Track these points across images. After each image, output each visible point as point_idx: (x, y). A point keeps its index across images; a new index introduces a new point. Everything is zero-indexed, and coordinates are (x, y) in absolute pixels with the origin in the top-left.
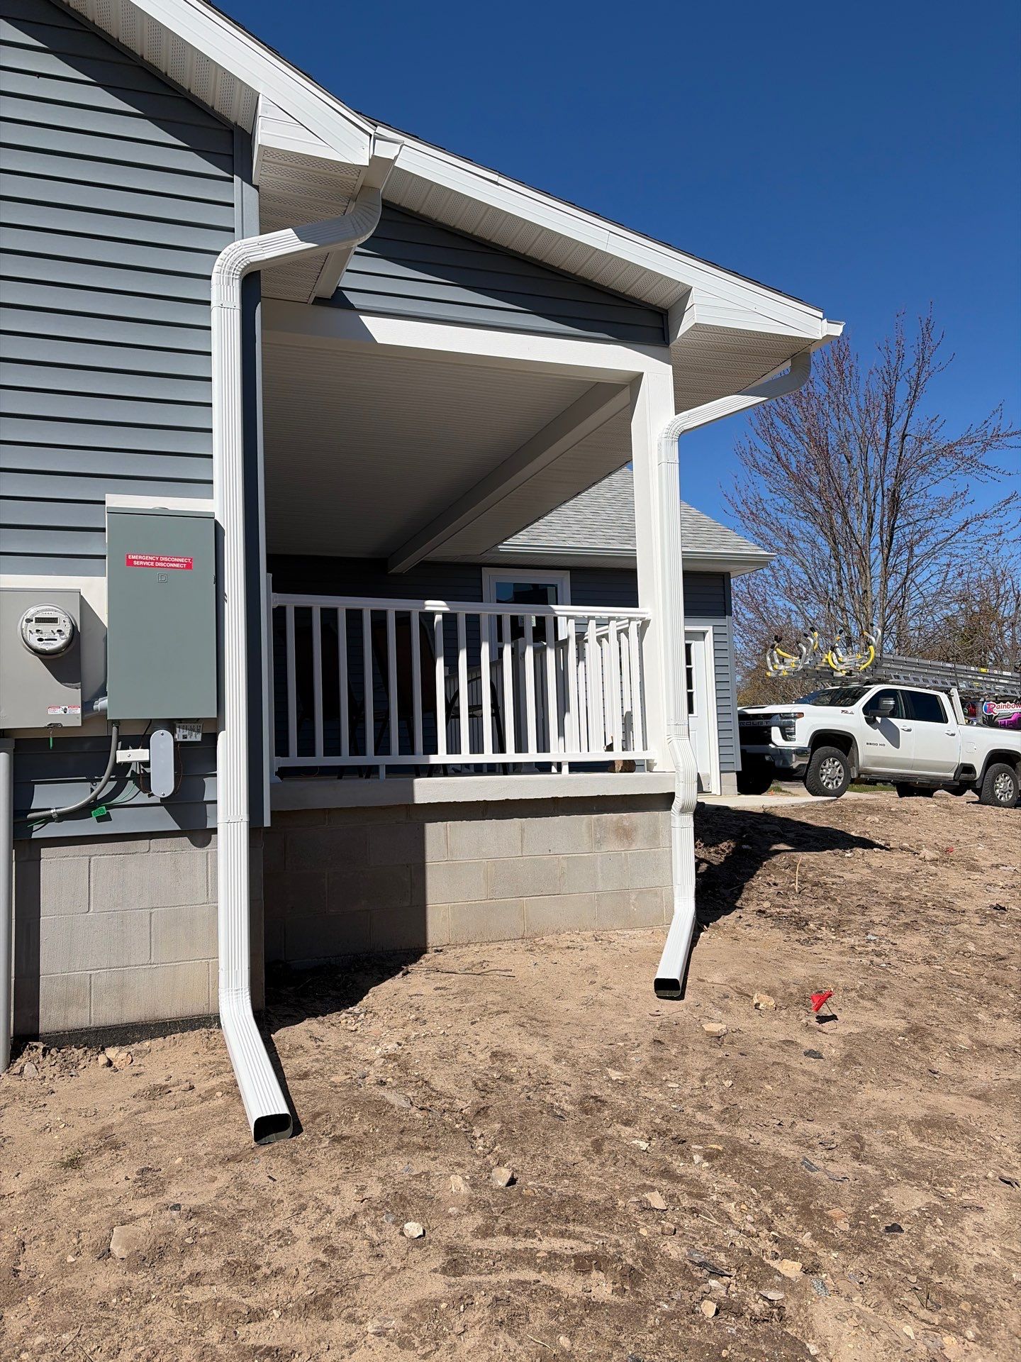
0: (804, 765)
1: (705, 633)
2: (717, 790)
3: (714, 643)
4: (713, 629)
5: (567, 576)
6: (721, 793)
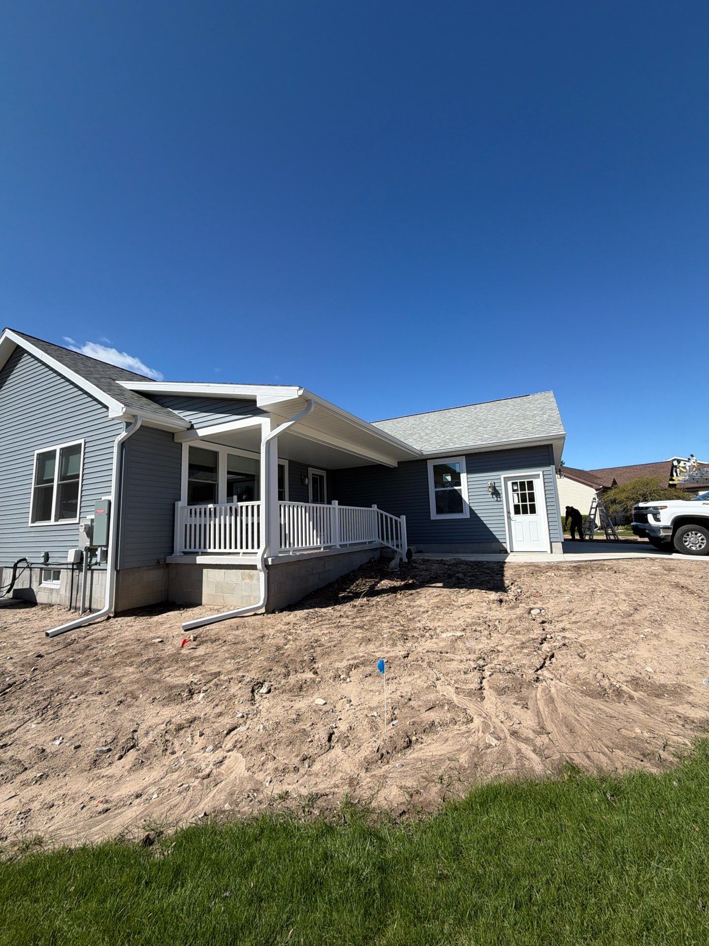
0: (668, 536)
1: (539, 475)
2: (549, 551)
3: (544, 479)
4: (543, 472)
5: (464, 458)
6: (552, 552)
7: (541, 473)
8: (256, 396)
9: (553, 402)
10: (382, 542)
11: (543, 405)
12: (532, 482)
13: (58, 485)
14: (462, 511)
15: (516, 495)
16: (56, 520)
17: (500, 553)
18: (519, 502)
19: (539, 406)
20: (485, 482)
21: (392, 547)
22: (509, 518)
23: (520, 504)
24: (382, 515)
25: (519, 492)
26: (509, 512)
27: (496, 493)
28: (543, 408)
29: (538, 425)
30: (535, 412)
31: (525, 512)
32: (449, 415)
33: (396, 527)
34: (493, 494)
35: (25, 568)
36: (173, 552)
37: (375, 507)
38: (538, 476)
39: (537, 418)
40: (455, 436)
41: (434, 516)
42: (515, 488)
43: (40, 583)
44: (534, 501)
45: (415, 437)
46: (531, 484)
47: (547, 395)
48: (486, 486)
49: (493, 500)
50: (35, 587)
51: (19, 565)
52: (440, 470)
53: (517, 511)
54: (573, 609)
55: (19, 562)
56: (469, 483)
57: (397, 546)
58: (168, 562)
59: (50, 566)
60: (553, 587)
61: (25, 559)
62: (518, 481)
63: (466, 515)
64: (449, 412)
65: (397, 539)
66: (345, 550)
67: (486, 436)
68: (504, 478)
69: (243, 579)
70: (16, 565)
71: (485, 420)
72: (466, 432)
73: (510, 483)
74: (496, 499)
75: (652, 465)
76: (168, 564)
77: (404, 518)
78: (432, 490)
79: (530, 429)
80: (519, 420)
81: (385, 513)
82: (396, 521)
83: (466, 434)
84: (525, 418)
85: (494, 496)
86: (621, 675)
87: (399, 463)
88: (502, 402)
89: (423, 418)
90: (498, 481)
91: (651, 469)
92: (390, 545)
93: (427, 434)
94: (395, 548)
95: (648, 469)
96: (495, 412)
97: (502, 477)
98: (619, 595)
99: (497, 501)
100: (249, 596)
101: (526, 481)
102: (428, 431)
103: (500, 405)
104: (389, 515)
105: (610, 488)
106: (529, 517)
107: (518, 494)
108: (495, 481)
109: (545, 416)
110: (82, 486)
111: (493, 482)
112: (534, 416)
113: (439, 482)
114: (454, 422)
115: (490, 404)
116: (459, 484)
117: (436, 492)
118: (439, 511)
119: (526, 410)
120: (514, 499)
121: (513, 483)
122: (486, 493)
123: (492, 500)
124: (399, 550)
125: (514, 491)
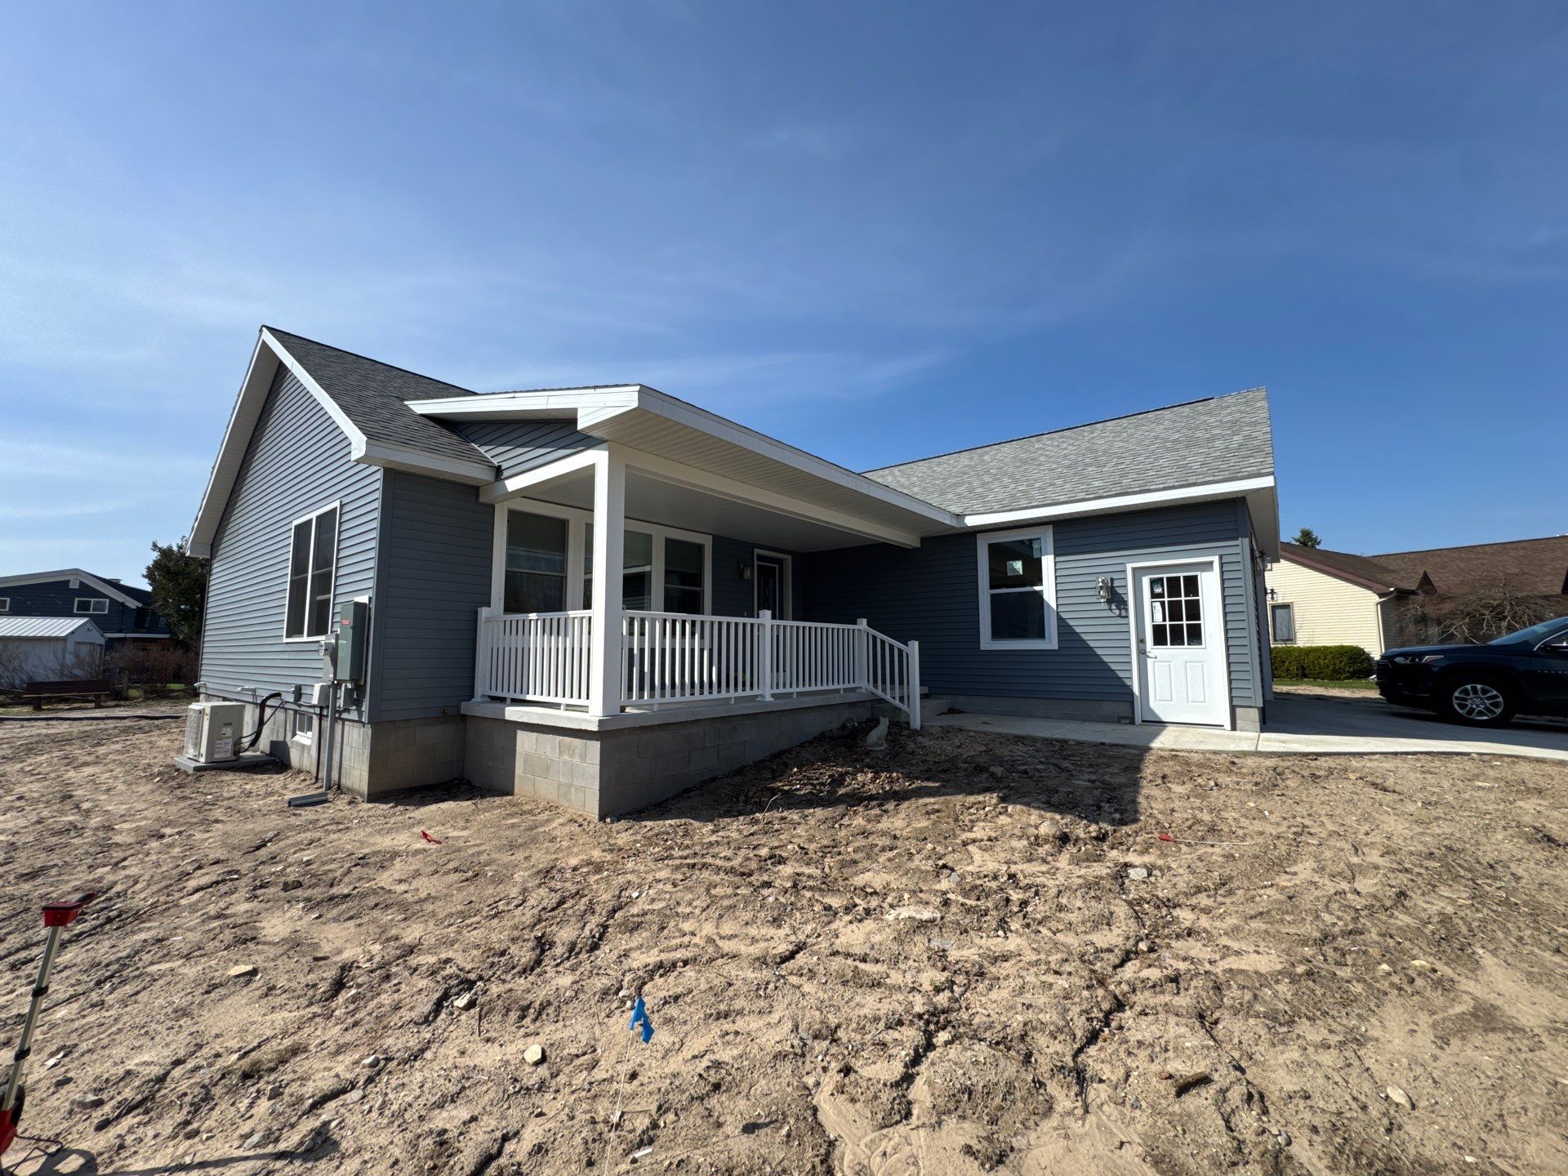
1: (1211, 563)
2: (1228, 725)
3: (1222, 573)
4: (1221, 558)
5: (1050, 530)
6: (1234, 728)
7: (1216, 559)
8: (575, 410)
9: (1262, 408)
10: (874, 690)
11: (1238, 416)
12: (1195, 578)
13: (313, 576)
14: (1040, 634)
15: (1158, 606)
16: (309, 635)
17: (1119, 722)
18: (1164, 620)
19: (1230, 418)
20: (1093, 578)
21: (892, 701)
22: (1142, 653)
23: (1168, 623)
24: (875, 638)
25: (1166, 599)
26: (1141, 641)
27: (1115, 598)
28: (1235, 423)
29: (1216, 458)
30: (1217, 432)
31: (1177, 639)
32: (1037, 446)
33: (901, 661)
34: (1109, 602)
35: (277, 708)
36: (472, 696)
37: (863, 624)
38: (1208, 566)
39: (1218, 443)
40: (1037, 485)
41: (987, 642)
42: (1158, 590)
43: (294, 734)
44: (1198, 618)
45: (959, 490)
46: (1192, 585)
47: (1251, 395)
48: (1093, 585)
49: (1111, 614)
50: (288, 739)
51: (268, 703)
52: (1001, 554)
53: (1160, 637)
54: (1231, 878)
55: (268, 698)
56: (1059, 580)
57: (902, 699)
58: (463, 712)
59: (303, 709)
60: (1199, 815)
61: (278, 695)
62: (1165, 576)
63: (1051, 642)
64: (1038, 441)
65: (901, 682)
66: (782, 705)
67: (1097, 484)
68: (1134, 569)
69: (561, 753)
70: (264, 701)
71: (1105, 452)
72: (1060, 477)
73: (1146, 581)
74: (1117, 612)
75: (1523, 545)
76: (465, 716)
77: (915, 646)
78: (985, 593)
79: (1196, 466)
80: (1177, 450)
81: (880, 636)
82: (900, 651)
83: (1059, 482)
84: (1191, 443)
85: (1114, 607)
86: (1302, 1104)
87: (923, 540)
88: (1150, 415)
89: (987, 453)
90: (1121, 576)
91: (1522, 553)
92: (888, 697)
93: (983, 485)
94: (897, 702)
95: (1513, 553)
96: (1131, 436)
97: (1129, 567)
98: (1366, 850)
99: (1120, 616)
100: (569, 786)
101: (1182, 575)
102: (987, 478)
103: (1144, 421)
104: (888, 640)
105: (1413, 593)
106: (1185, 651)
107: (1163, 604)
108: (1115, 576)
109: (1235, 438)
110: (336, 577)
111: (1108, 577)
112: (1213, 438)
113: (999, 578)
114: (1042, 459)
115: (1124, 421)
116: (1039, 581)
117: (993, 597)
118: (997, 634)
119: (1197, 428)
120: (1154, 614)
121: (1153, 582)
122: (1094, 600)
123: (1109, 614)
124: (904, 707)
125: (1154, 595)
